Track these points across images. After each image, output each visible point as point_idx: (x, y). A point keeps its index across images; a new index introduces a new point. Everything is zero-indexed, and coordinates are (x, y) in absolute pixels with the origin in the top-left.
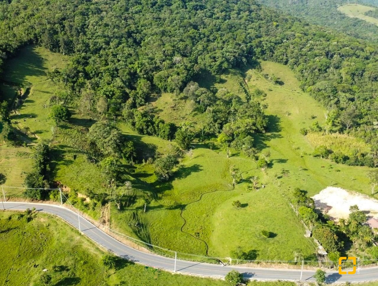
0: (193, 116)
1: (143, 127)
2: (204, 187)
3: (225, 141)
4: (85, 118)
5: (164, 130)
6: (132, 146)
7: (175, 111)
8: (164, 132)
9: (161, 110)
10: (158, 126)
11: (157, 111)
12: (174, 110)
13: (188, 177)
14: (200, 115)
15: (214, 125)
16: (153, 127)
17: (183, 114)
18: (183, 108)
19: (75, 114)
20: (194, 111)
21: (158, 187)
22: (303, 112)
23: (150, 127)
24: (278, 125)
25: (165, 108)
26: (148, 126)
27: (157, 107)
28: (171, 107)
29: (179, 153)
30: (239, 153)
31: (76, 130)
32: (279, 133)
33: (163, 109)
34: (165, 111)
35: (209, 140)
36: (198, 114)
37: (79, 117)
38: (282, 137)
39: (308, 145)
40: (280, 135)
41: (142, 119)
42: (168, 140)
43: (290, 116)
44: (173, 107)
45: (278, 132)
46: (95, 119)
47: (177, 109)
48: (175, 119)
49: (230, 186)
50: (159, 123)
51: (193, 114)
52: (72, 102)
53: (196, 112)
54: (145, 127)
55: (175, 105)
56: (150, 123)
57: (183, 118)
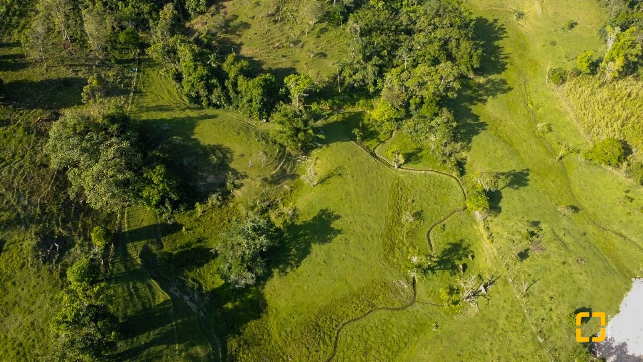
0: (319, 37)
1: (197, 92)
2: (344, 300)
3: (390, 119)
4: (52, 75)
5: (248, 98)
6: (162, 182)
7: (278, 25)
8: (250, 101)
9: (246, 26)
10: (235, 85)
11: (236, 28)
12: (276, 21)
13: (305, 263)
14: (333, 33)
15: (365, 68)
16: (224, 88)
17: (295, 34)
18: (296, 14)
19: (24, 66)
20: (321, 21)
21: (229, 305)
22: (550, 12)
23: (217, 91)
24: (498, 47)
25: (253, 17)
26: (210, 89)
27: (236, 17)
28: (269, 15)
29: (285, 167)
30: (421, 150)
31: (21, 129)
32: (502, 76)
33: (250, 21)
34: (255, 26)
35: (353, 104)
36: (330, 28)
37: (36, 75)
38: (510, 89)
39: (568, 118)
40: (504, 82)
41: (195, 70)
42: (261, 118)
43: (521, 22)
44: (273, 15)
45: (499, 73)
46: (80, 75)
47: (282, 19)
48: (278, 47)
49: (406, 286)
50: (237, 76)
51: (317, 30)
52: (23, 22)
53: (324, 25)
54: (203, 92)
55: (278, 10)
56: (214, 81)
57: (296, 43)
